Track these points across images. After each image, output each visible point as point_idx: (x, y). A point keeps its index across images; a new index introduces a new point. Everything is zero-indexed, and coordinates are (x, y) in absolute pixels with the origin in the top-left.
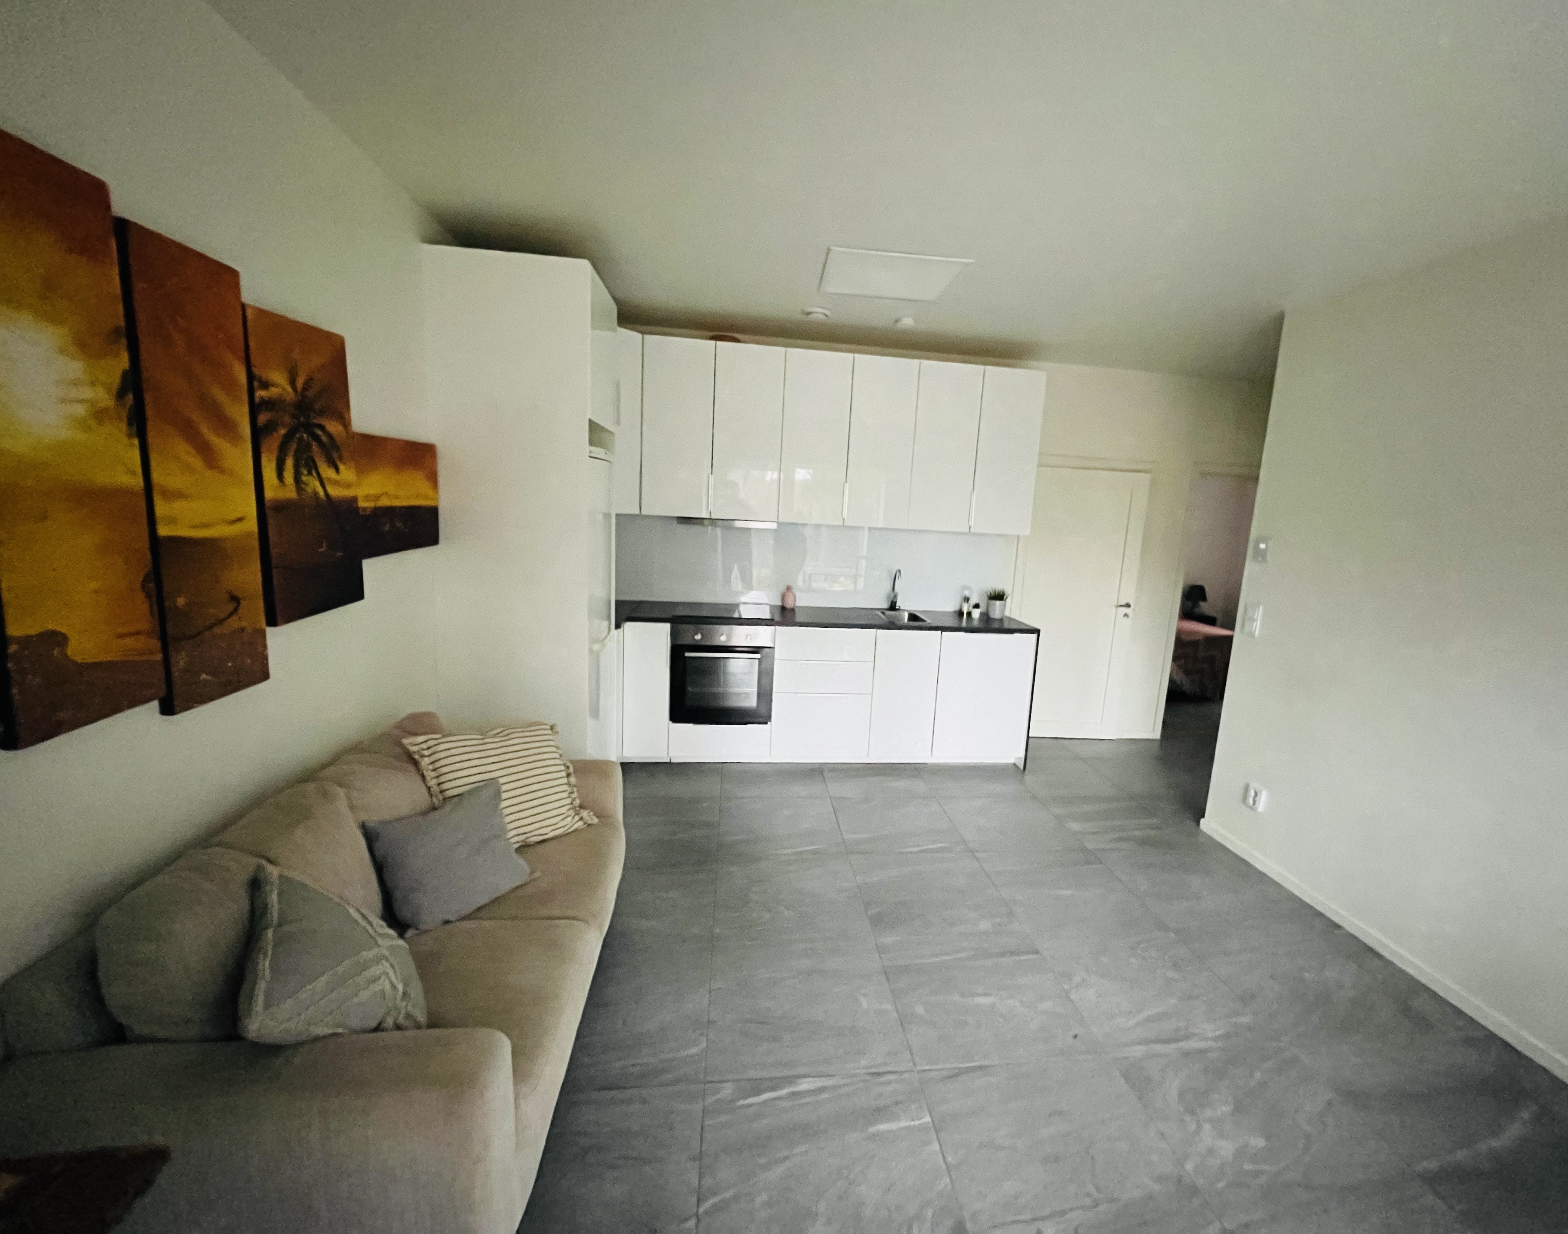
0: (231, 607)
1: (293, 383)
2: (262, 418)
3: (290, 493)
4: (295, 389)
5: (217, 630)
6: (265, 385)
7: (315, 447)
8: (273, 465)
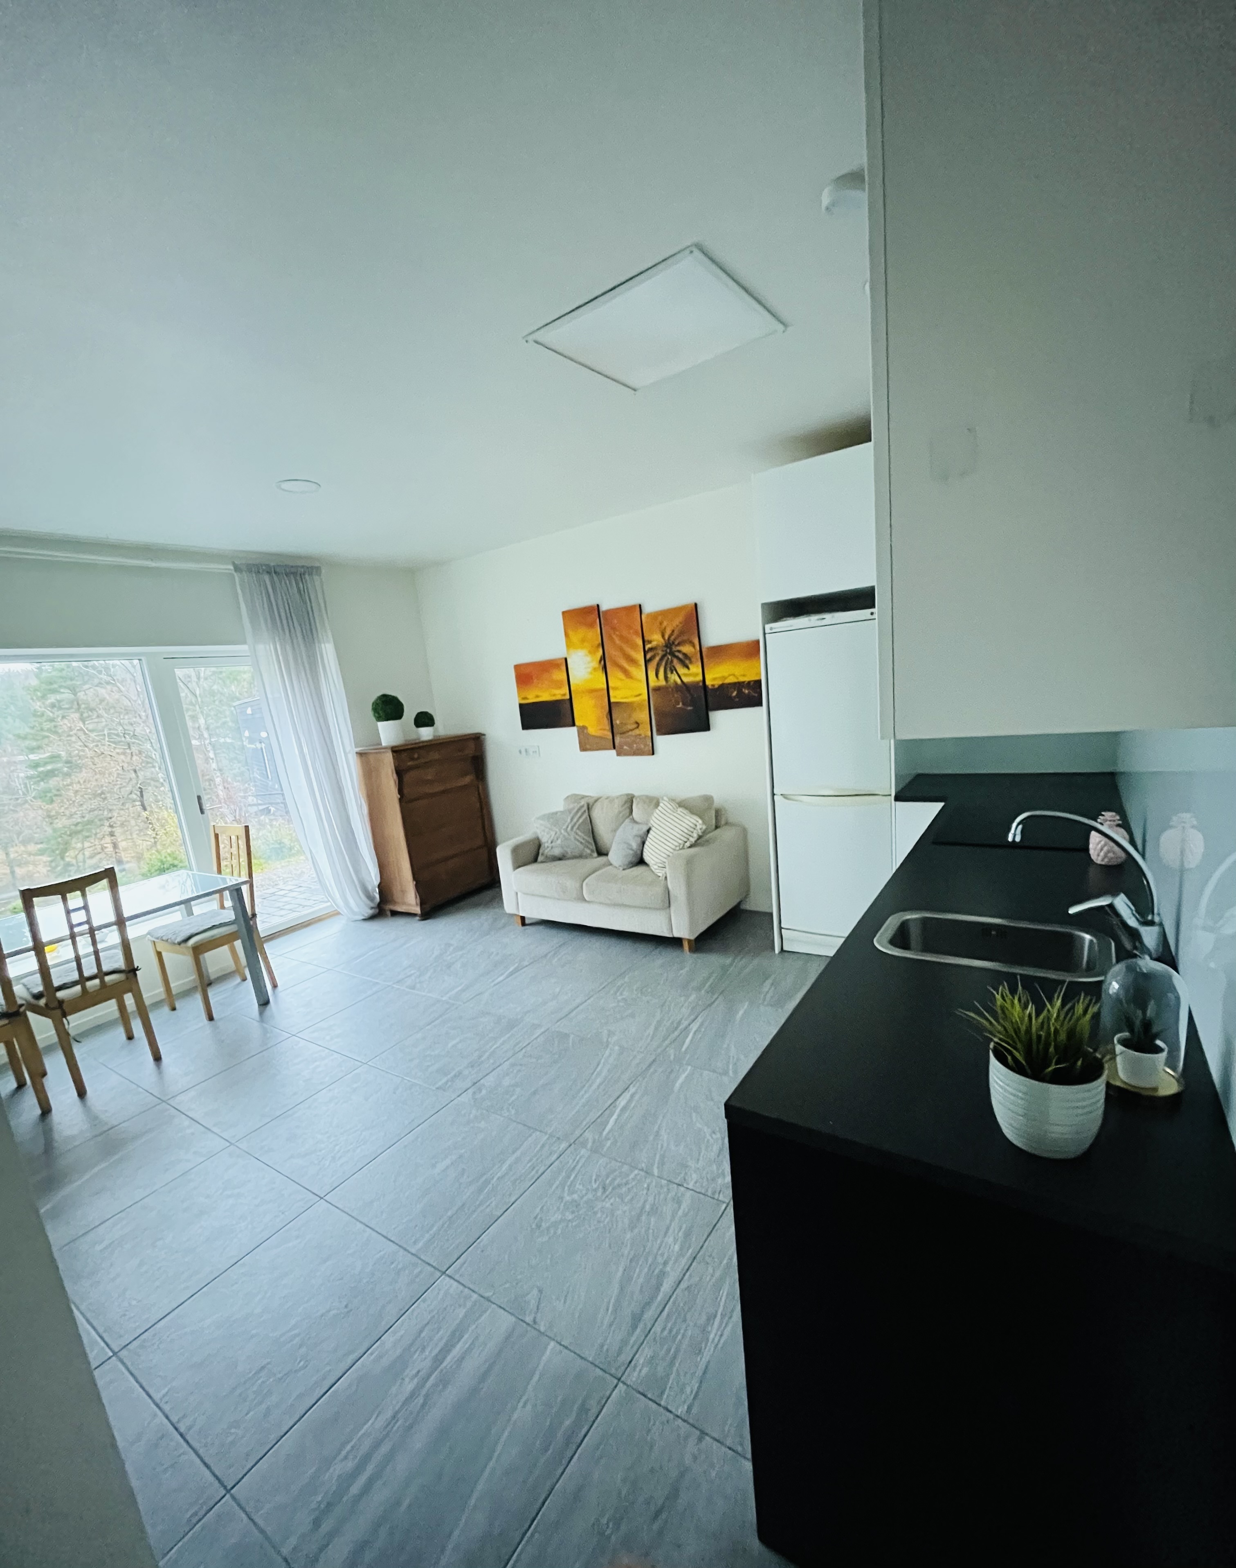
0: (635, 726)
1: (663, 636)
2: (648, 656)
3: (662, 682)
4: (664, 639)
5: (630, 733)
6: (650, 642)
7: (675, 661)
8: (654, 673)
